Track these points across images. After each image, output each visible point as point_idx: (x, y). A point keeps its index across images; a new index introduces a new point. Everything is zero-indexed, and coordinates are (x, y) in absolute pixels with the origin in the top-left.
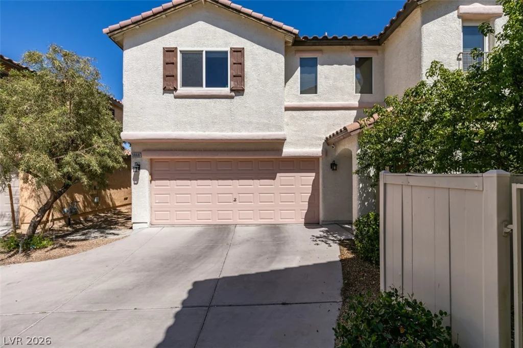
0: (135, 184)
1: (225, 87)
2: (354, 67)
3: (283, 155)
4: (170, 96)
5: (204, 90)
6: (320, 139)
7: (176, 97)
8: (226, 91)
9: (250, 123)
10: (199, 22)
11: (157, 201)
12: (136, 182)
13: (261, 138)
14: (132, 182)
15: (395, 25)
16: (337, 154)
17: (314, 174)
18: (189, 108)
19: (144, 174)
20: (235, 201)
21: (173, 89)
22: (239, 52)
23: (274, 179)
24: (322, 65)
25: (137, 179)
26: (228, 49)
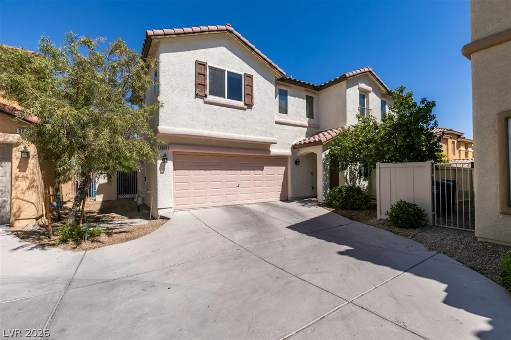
0: (161, 173)
1: (240, 101)
2: (305, 100)
3: (271, 154)
4: (200, 101)
5: (226, 100)
6: (290, 144)
7: (205, 102)
8: (241, 104)
9: (256, 129)
10: (222, 47)
11: (178, 189)
12: (162, 172)
13: (263, 141)
14: (159, 172)
15: (331, 84)
16: (298, 154)
17: (285, 167)
18: (215, 112)
19: (169, 164)
20: (238, 187)
21: (204, 95)
22: (250, 77)
23: (263, 170)
24: (290, 96)
25: (162, 168)
26: (242, 74)
